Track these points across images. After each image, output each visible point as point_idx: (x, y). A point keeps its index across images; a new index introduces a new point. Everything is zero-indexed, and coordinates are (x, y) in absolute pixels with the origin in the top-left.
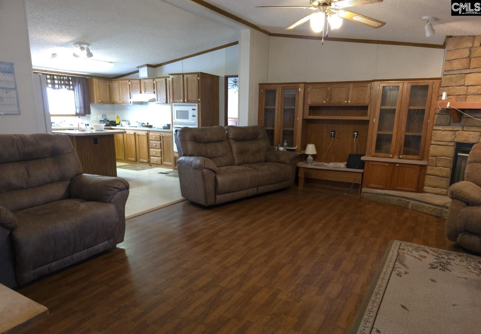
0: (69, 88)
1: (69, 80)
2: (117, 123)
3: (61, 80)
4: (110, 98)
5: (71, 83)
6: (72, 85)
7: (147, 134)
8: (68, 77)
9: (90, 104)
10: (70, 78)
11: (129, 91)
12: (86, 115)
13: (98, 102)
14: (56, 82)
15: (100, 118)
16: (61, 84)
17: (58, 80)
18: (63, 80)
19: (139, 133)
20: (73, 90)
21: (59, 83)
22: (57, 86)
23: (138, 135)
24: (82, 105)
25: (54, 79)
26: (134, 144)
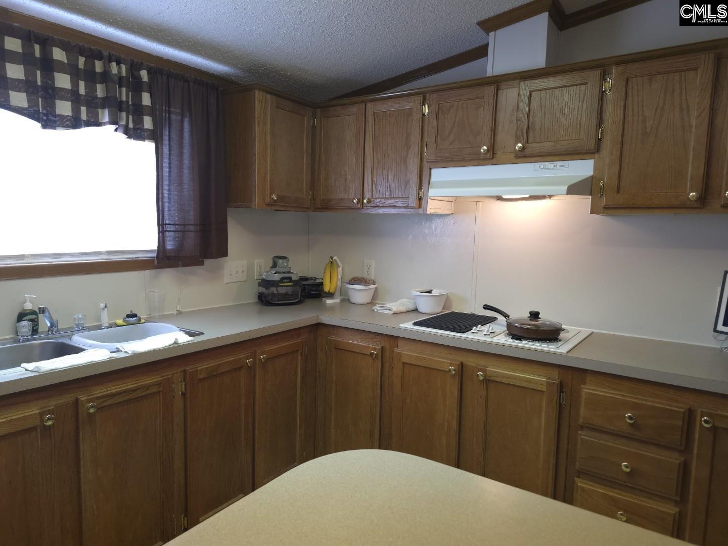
0: (135, 129)
1: (136, 87)
2: (327, 288)
3: (91, 77)
4: (313, 184)
5: (146, 99)
6: (152, 112)
7: (561, 386)
8: (134, 67)
9: (228, 209)
10: (144, 74)
11: (415, 149)
12: (208, 262)
13: (268, 200)
14: (63, 81)
15: (261, 266)
16: (94, 104)
17: (75, 74)
18: (105, 77)
19: (498, 370)
20: (155, 136)
21: (82, 91)
22: (64, 108)
23: (488, 381)
24: (192, 216)
25: (48, 66)
26: (454, 424)
